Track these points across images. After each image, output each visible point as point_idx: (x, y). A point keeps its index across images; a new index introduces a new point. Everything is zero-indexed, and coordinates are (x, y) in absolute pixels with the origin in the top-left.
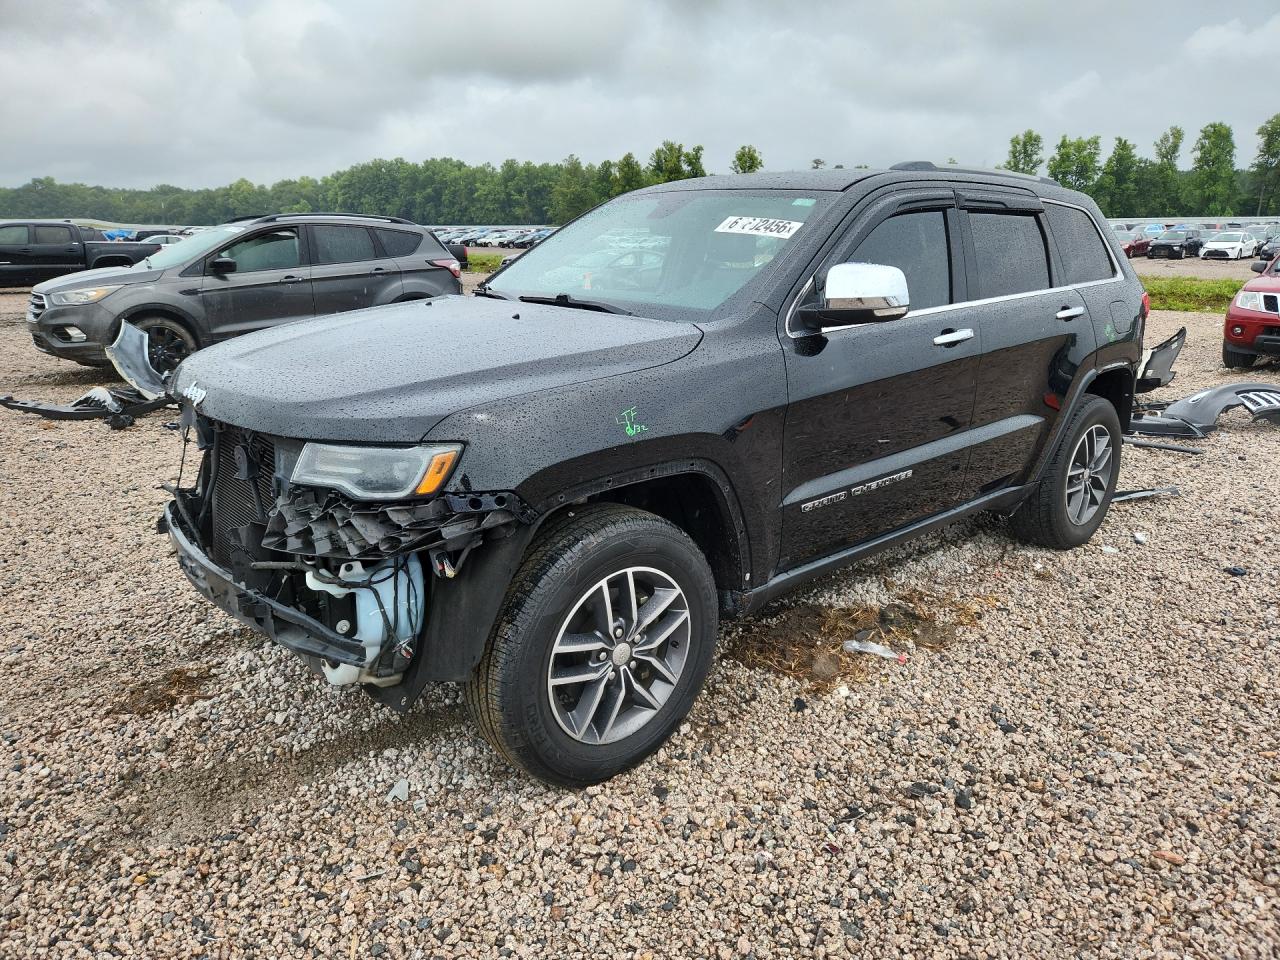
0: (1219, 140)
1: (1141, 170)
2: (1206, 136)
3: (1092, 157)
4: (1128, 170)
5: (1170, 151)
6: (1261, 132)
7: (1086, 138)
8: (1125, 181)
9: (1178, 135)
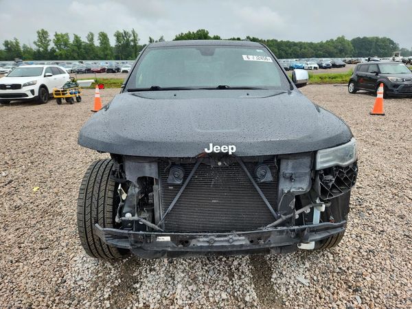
0: (104, 37)
1: (85, 46)
2: (100, 36)
3: (67, 40)
4: (81, 44)
5: (91, 40)
6: (115, 35)
7: (64, 33)
8: (81, 48)
9: (92, 35)
